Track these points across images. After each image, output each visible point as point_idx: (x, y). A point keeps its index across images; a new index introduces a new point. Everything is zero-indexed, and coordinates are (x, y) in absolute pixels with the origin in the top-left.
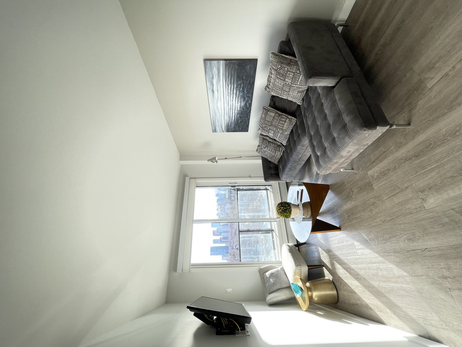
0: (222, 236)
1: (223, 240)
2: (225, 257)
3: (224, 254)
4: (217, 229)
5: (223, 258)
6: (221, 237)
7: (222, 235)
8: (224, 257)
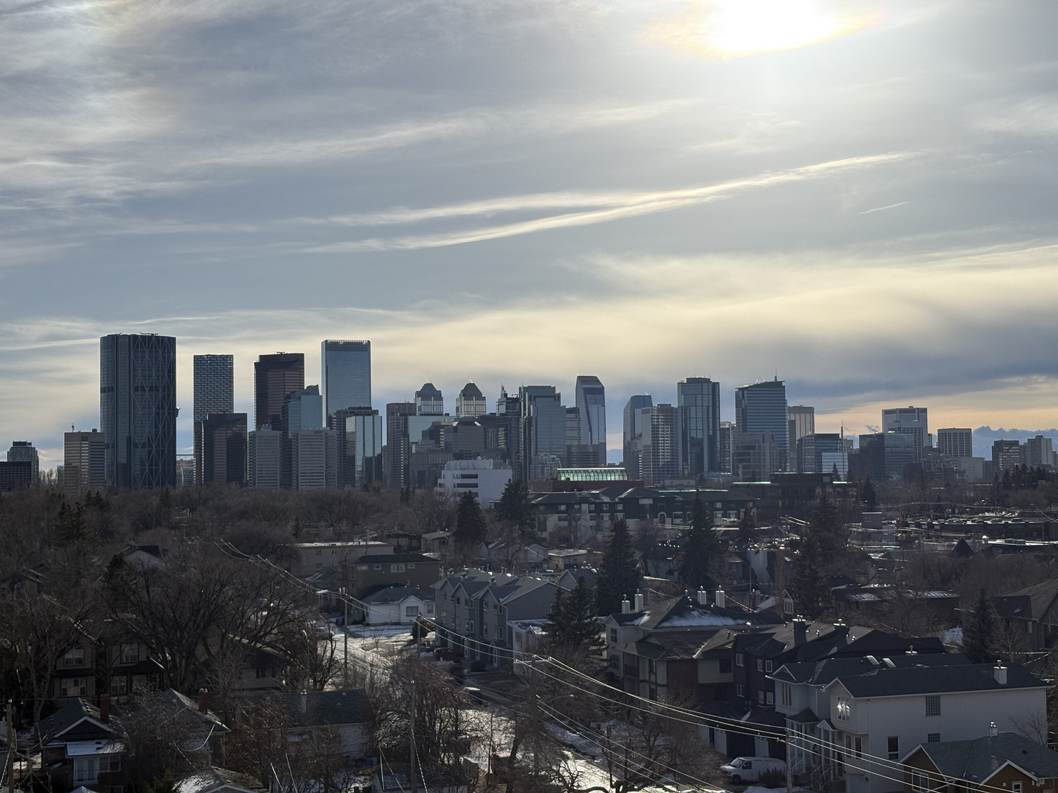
0: (253, 435)
1: (221, 436)
2: (86, 455)
3: (114, 446)
4: (314, 389)
5: (83, 437)
6: (251, 426)
7: (267, 430)
8: (91, 451)
